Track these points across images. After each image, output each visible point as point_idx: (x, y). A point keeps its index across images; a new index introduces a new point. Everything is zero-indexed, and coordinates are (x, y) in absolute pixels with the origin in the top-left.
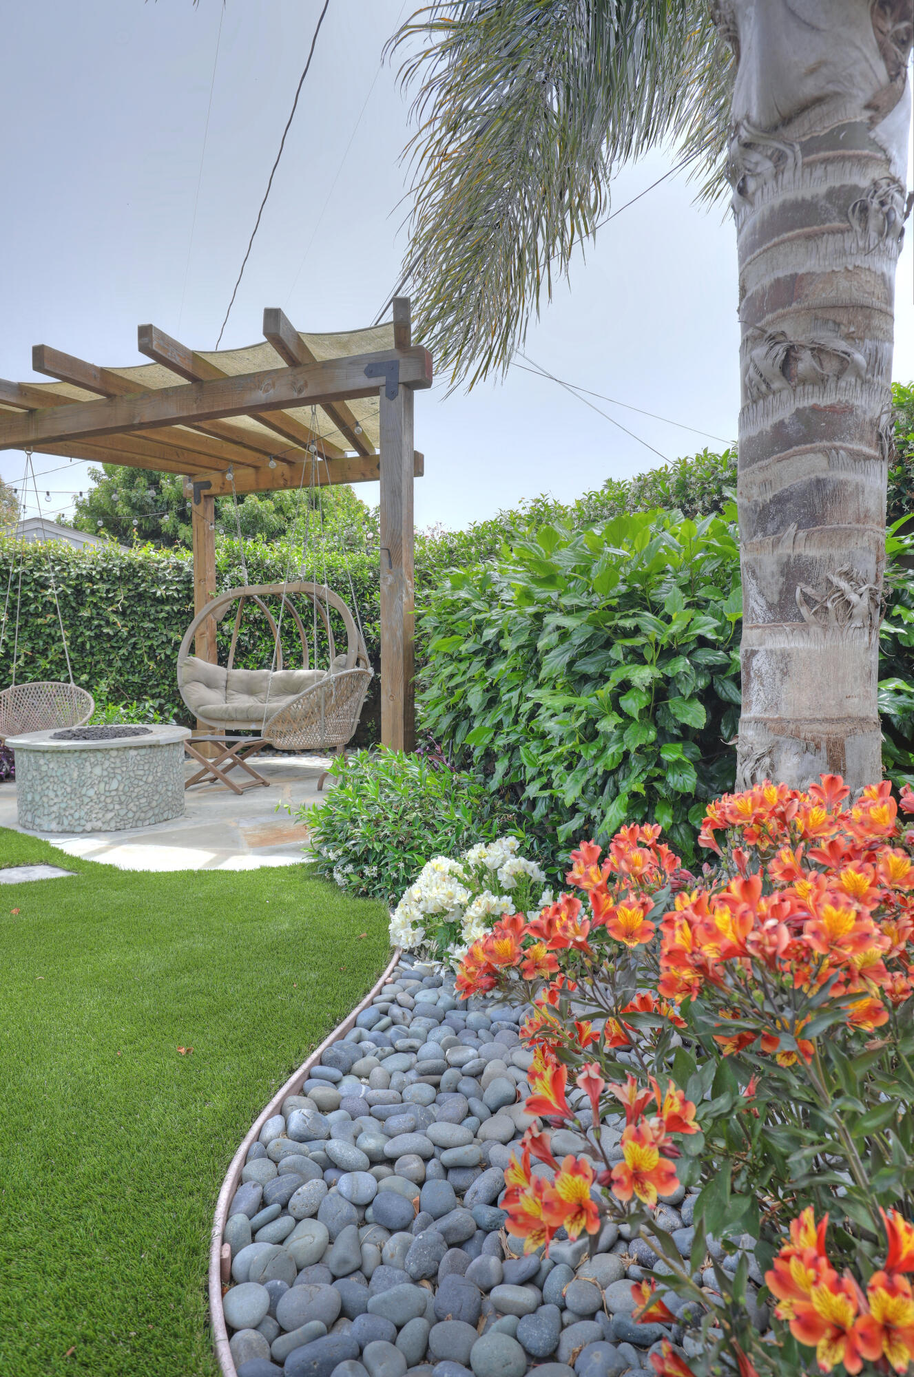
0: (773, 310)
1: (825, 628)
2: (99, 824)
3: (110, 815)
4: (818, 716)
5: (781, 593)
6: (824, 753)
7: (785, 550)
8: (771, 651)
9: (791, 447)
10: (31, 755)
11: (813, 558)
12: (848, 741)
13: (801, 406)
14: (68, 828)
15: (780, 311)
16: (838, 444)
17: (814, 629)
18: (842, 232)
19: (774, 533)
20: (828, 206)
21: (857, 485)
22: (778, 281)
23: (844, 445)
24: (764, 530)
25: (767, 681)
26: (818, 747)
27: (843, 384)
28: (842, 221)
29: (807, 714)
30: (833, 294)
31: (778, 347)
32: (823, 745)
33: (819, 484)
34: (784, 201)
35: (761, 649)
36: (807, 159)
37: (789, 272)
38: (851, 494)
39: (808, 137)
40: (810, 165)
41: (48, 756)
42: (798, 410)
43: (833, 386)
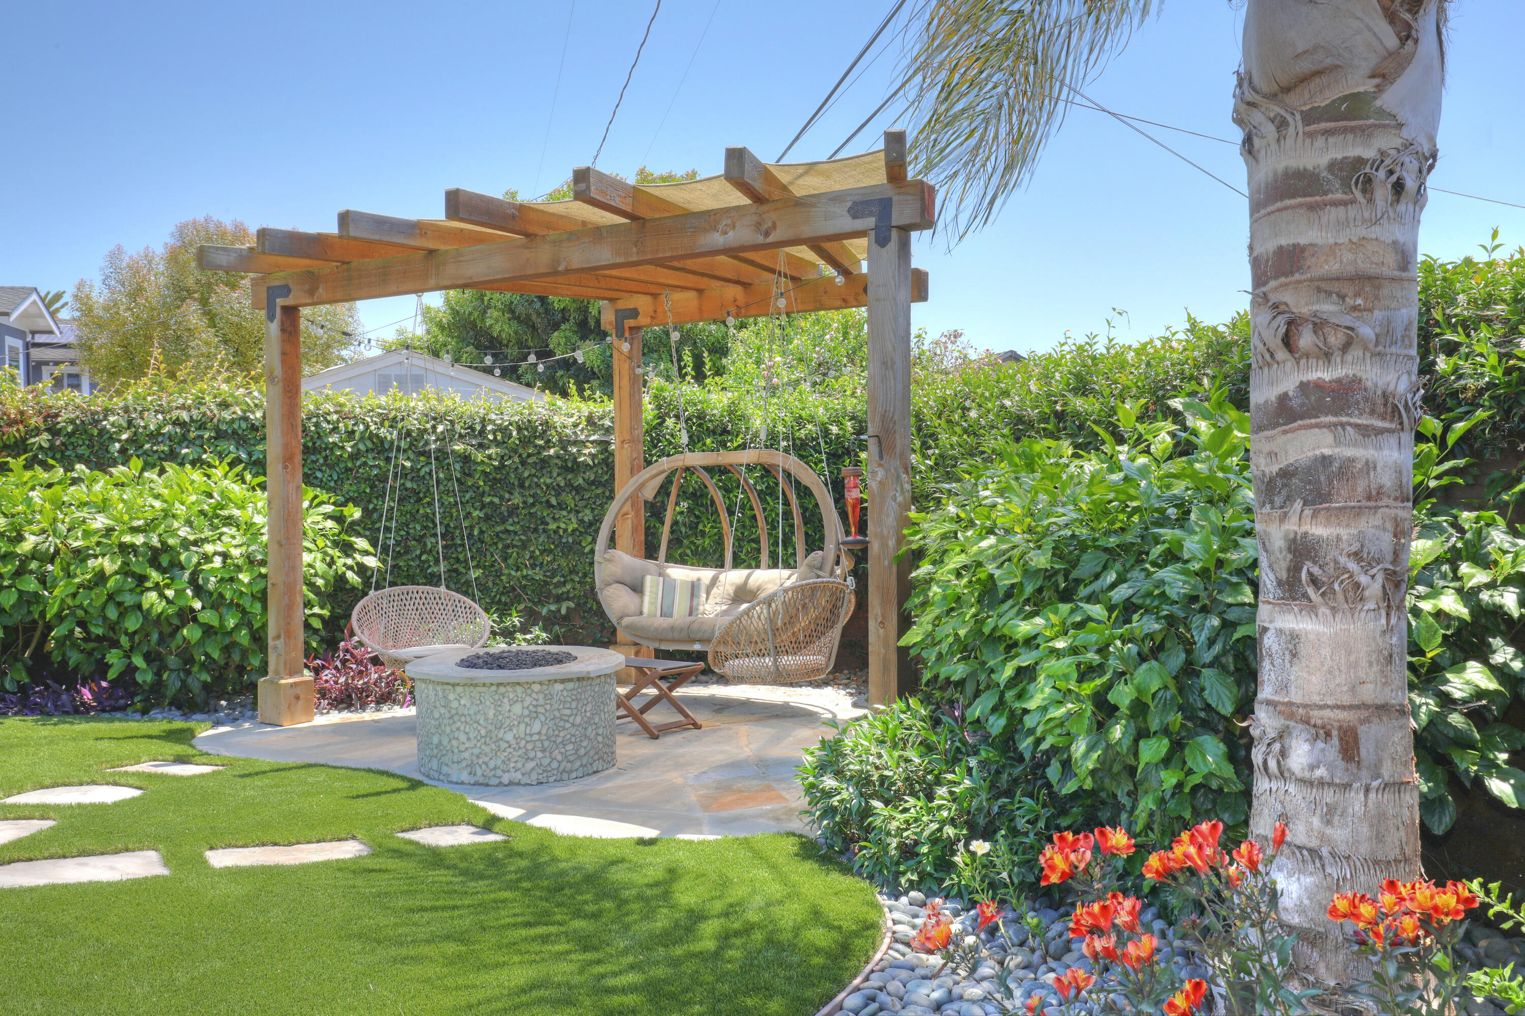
0: (1276, 278)
1: (1334, 610)
2: (518, 776)
3: (531, 765)
4: (1329, 703)
5: (1289, 570)
6: (1335, 741)
7: (1292, 526)
8: (1281, 630)
9: (1295, 421)
10: (439, 688)
11: (1320, 537)
12: (1362, 730)
13: (1305, 380)
14: (481, 780)
15: (1283, 280)
16: (1344, 419)
17: (1323, 610)
18: (1345, 203)
19: (1281, 507)
20: (1330, 177)
21: (1367, 462)
22: (1281, 248)
23: (1352, 420)
24: (1272, 502)
25: (1278, 662)
26: (1328, 734)
27: (1349, 358)
28: (1346, 193)
29: (1316, 699)
30: (1337, 266)
31: (1280, 318)
32: (1335, 733)
33: (1325, 460)
34: (1287, 168)
35: (1271, 626)
36: (1307, 129)
37: (1292, 241)
38: (1361, 470)
39: (1308, 107)
40: (1310, 135)
41: (459, 689)
42: (1302, 383)
43: (1339, 360)
